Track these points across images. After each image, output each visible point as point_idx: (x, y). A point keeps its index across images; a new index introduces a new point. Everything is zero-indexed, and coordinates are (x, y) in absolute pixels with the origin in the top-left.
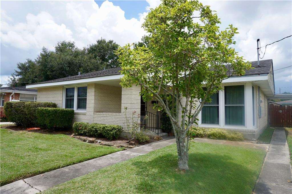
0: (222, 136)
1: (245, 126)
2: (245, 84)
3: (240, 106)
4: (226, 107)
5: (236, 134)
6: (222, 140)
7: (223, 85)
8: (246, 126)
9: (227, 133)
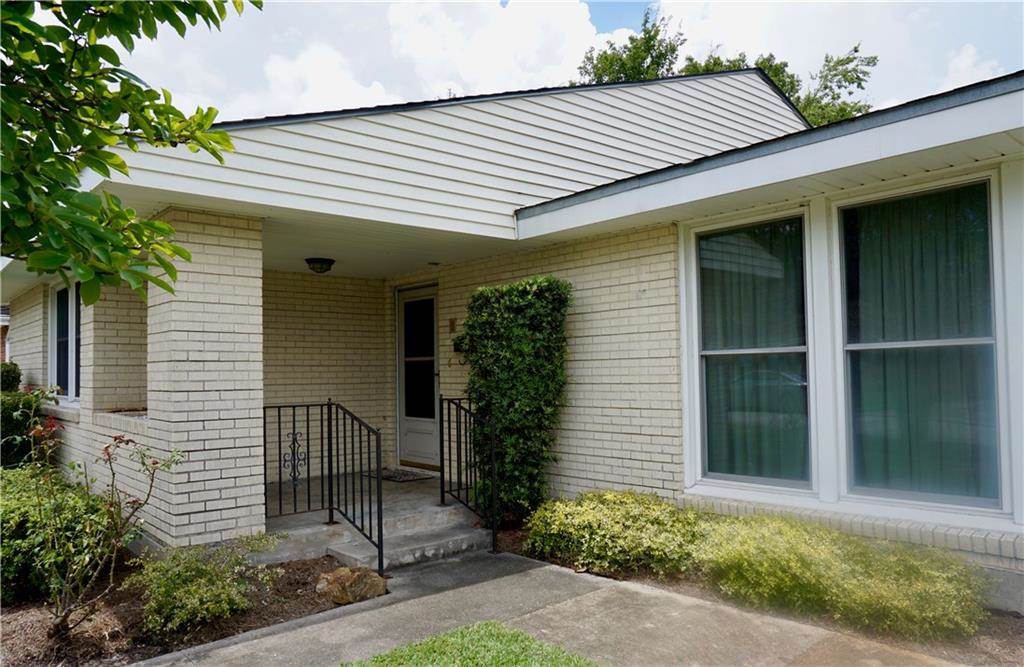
0: (799, 585)
1: (998, 505)
2: (998, 167)
3: (960, 348)
4: (855, 359)
5: (910, 573)
6: (795, 618)
7: (828, 199)
8: (1007, 508)
9: (840, 568)
